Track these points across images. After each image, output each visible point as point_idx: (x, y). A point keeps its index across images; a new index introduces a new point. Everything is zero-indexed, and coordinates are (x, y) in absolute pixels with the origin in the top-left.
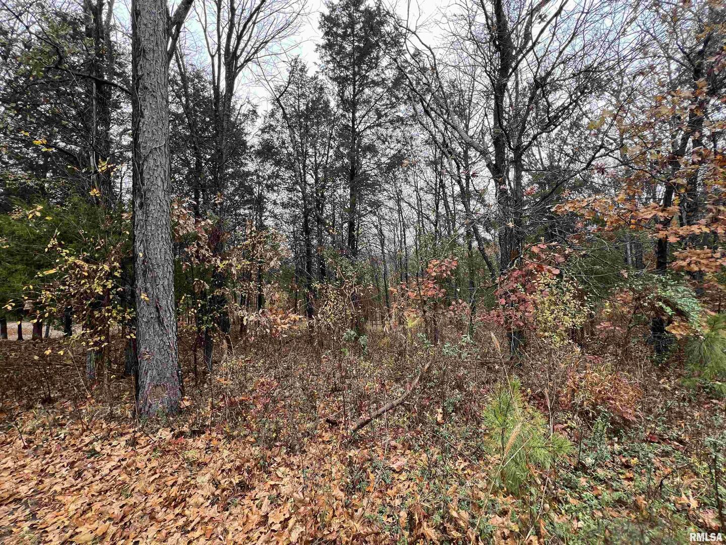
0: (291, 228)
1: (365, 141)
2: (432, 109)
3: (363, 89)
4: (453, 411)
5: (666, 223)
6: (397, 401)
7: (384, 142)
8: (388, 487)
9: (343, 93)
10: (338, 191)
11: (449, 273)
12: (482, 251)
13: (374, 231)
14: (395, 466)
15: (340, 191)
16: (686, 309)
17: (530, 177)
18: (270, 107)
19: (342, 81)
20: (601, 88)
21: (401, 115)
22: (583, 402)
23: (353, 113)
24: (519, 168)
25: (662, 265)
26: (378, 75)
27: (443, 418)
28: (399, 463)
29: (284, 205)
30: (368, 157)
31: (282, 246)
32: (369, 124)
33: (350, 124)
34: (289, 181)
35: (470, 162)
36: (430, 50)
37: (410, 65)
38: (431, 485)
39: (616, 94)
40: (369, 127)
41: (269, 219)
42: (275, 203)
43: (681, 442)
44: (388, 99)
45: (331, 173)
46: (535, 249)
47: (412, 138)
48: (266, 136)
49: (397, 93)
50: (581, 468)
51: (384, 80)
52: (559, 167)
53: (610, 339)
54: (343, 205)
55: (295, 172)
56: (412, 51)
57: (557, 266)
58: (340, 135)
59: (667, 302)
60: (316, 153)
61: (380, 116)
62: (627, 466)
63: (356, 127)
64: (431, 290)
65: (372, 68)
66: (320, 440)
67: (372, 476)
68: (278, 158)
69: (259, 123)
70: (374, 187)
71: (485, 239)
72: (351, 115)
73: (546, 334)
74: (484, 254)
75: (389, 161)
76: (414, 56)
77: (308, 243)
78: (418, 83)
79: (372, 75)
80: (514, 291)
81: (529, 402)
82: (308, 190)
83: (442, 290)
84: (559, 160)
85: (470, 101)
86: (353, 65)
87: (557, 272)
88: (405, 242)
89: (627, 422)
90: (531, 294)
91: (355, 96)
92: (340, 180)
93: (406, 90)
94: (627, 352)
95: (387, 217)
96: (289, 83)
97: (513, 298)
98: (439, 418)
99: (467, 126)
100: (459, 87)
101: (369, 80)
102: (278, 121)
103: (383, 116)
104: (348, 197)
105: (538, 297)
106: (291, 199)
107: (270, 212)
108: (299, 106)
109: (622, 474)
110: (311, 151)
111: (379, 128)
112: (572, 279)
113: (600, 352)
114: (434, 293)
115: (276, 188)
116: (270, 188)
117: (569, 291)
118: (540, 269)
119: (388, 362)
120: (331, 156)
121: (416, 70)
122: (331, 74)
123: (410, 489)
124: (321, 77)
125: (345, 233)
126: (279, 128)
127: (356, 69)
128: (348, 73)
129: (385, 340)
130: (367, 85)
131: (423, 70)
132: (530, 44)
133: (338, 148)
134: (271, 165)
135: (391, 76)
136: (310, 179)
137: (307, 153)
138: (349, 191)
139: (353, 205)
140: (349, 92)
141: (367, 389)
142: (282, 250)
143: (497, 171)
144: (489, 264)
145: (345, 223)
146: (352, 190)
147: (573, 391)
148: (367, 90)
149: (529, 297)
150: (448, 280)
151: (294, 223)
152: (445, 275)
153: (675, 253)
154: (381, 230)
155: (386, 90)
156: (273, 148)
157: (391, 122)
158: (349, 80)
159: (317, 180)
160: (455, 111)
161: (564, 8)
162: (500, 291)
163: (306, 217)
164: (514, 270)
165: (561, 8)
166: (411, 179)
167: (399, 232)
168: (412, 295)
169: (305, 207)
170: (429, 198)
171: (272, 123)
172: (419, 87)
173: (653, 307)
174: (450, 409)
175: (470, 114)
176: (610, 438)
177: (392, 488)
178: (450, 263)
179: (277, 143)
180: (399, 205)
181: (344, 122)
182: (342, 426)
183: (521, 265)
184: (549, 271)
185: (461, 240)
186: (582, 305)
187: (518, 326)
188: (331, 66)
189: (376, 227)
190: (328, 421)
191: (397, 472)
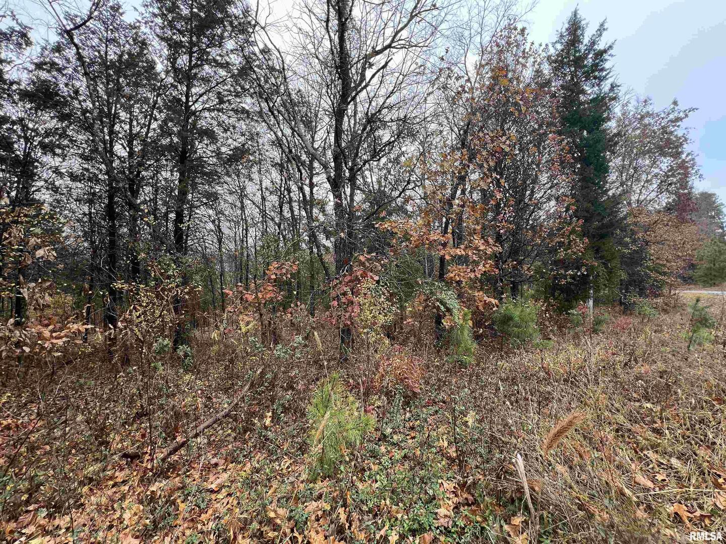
0: (86, 209)
1: (202, 124)
2: (279, 112)
3: (202, 65)
4: (282, 413)
5: (444, 245)
6: (223, 413)
7: (226, 131)
8: (202, 511)
9: (175, 59)
10: (163, 173)
11: (289, 276)
12: (320, 256)
13: (210, 226)
14: (213, 486)
15: (165, 174)
16: (451, 307)
17: (364, 196)
18: (54, 38)
19: (174, 47)
20: (413, 135)
21: (247, 108)
22: (388, 384)
23: (189, 87)
24: (354, 187)
25: (441, 277)
26: (220, 55)
27: (272, 421)
28: (219, 481)
29: (74, 177)
30: (205, 142)
31: (67, 230)
32: (208, 106)
33: (184, 99)
34: (85, 146)
35: (314, 172)
36: (279, 52)
37: (258, 59)
38: (253, 494)
39: (422, 143)
40: (209, 110)
41: (44, 191)
42: (57, 171)
43: (444, 402)
44: (232, 86)
45: (153, 149)
46: (362, 258)
47: (257, 134)
48: (44, 75)
49: (243, 82)
50: (384, 438)
51: (228, 63)
52: (384, 192)
53: (412, 332)
54: (168, 190)
55: (93, 135)
56: (261, 46)
57: (377, 273)
58: (169, 108)
59: (442, 303)
60: (131, 121)
61: (221, 102)
62: (412, 428)
63: (190, 104)
64: (269, 292)
65: (215, 46)
66: (111, 483)
67: (182, 506)
68: (67, 111)
69: (33, 53)
70: (212, 177)
71: (324, 246)
72: (185, 89)
73: (365, 331)
74: (321, 260)
75: (232, 152)
76: (263, 52)
77: (112, 232)
78: (266, 82)
79: (214, 52)
80: (345, 294)
81: (351, 391)
82: (116, 164)
83: (282, 293)
84: (385, 186)
85: (316, 116)
86: (191, 32)
87: (377, 278)
88: (247, 241)
89: (415, 394)
90: (356, 297)
91: (191, 68)
92: (166, 160)
93: (253, 83)
94: (419, 340)
95: (227, 213)
96: (90, 18)
97: (343, 300)
98: (268, 421)
99: (313, 138)
100: (307, 99)
101: (210, 57)
102: (68, 61)
103: (225, 102)
104: (177, 182)
105: (361, 299)
106: (87, 170)
107: (46, 181)
108: (106, 53)
109: (408, 435)
110: (123, 115)
111: (221, 114)
112: (386, 284)
113: (404, 343)
114: (273, 295)
115: (58, 151)
116: (47, 148)
117: (384, 294)
118: (364, 275)
119: (216, 372)
120: (154, 129)
121: (264, 67)
122: (158, 30)
123: (229, 506)
124: (144, 29)
125: (171, 226)
126: (70, 71)
127: (194, 39)
128: (183, 40)
129: (215, 348)
130: (208, 62)
131: (272, 69)
132: (364, 84)
133: (165, 122)
134: (52, 118)
135: (237, 62)
136: (120, 150)
137: (116, 116)
138: (177, 175)
139: (183, 193)
140: (183, 61)
141: (185, 406)
142: (67, 237)
143: (336, 184)
144: (326, 269)
145: (172, 212)
146: (182, 174)
147: (383, 376)
148: (206, 67)
149: (355, 299)
150: (289, 283)
151: (91, 202)
152: (284, 278)
153: (449, 268)
154: (219, 226)
155: (230, 75)
156: (58, 95)
157: (236, 111)
158: (184, 47)
159: (131, 154)
160: (302, 120)
161: (389, 64)
162: (333, 293)
163: (111, 198)
164: (345, 276)
165: (387, 63)
166: (256, 176)
167: (241, 230)
168: (250, 297)
169: (110, 185)
170: (274, 199)
171: (56, 60)
172: (267, 86)
173: (434, 307)
174: (280, 410)
175: (316, 127)
176: (405, 409)
177: (206, 512)
178: (291, 266)
179: (64, 91)
180: (242, 202)
181: (175, 93)
182: (147, 457)
183: (350, 270)
184: (372, 278)
185: (304, 246)
186: (392, 305)
187: (345, 325)
188: (159, 21)
189: (213, 222)
190: (125, 456)
191: (216, 492)
